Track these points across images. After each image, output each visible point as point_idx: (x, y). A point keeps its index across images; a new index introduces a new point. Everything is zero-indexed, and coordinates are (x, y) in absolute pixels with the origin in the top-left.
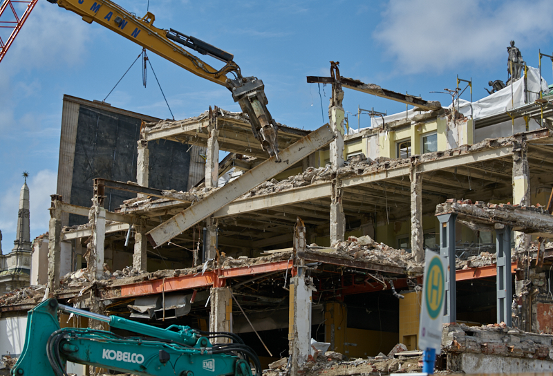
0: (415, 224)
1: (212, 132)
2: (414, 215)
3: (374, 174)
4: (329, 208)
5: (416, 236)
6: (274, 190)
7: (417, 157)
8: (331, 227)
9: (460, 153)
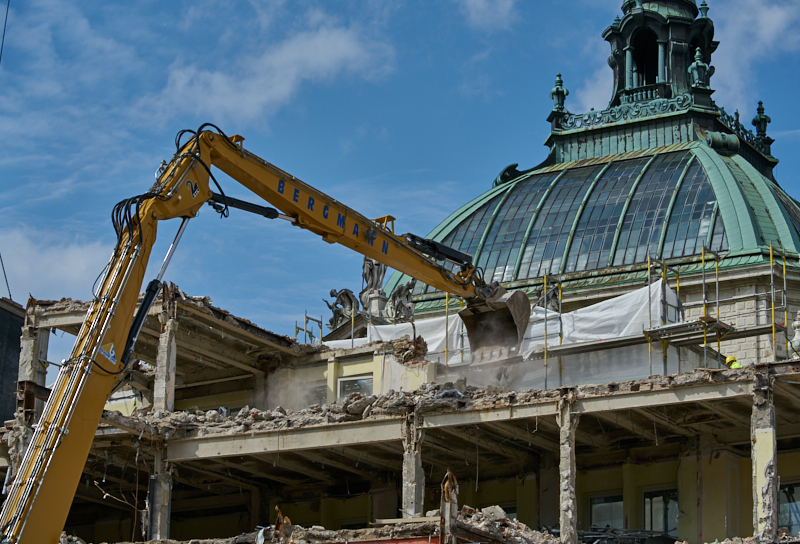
0: (568, 492)
1: (169, 323)
2: (567, 478)
3: (487, 410)
4: (401, 458)
5: (570, 512)
6: (289, 423)
7: (572, 389)
8: (404, 489)
9: (652, 387)
